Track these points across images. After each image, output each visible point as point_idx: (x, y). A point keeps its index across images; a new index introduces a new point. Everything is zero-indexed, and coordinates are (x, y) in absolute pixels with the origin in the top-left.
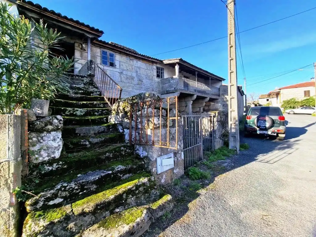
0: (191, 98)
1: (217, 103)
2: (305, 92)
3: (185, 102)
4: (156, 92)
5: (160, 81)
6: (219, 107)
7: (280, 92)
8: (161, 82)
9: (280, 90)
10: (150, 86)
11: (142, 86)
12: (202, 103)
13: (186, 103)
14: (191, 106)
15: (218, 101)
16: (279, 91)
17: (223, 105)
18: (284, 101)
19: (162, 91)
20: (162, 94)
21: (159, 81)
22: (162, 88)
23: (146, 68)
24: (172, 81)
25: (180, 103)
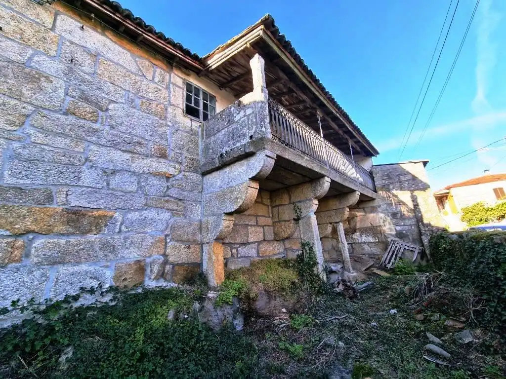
0: (315, 189)
1: (374, 210)
2: (495, 190)
3: (292, 206)
4: (181, 163)
5: (200, 129)
6: (382, 221)
7: (448, 193)
8: (203, 130)
9: (449, 188)
10: (148, 137)
11: (97, 126)
12: (340, 211)
13: (297, 210)
14: (314, 219)
15: (376, 203)
16: (448, 191)
17: (394, 215)
18: (463, 209)
19: (203, 161)
20: (204, 174)
21: (194, 127)
22: (207, 148)
23: (134, 68)
24: (242, 113)
25: (276, 209)
